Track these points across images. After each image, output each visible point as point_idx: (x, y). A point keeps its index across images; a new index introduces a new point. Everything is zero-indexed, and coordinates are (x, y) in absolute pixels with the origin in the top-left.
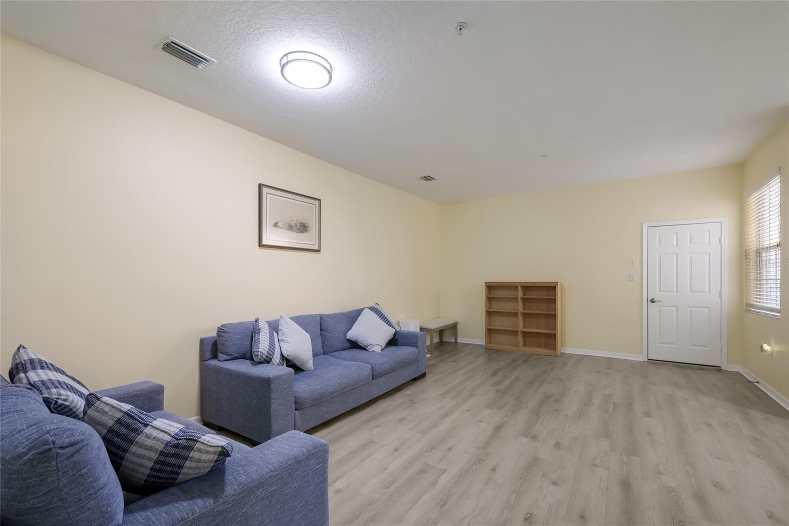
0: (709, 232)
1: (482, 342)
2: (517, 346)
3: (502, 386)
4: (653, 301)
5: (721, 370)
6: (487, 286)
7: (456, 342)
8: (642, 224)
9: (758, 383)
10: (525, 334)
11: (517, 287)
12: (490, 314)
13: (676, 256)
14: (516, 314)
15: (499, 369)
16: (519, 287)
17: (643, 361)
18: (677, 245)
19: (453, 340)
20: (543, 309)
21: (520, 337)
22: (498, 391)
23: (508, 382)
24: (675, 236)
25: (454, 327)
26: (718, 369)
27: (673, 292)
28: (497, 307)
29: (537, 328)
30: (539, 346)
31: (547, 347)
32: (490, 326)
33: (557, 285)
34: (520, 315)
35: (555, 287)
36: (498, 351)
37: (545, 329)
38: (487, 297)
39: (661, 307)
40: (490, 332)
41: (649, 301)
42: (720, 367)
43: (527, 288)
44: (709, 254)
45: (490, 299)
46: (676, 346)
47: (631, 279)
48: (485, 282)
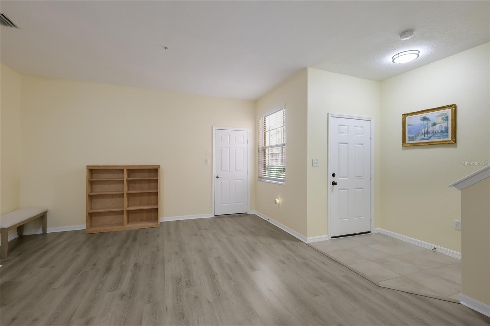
0: (243, 136)
1: (82, 226)
2: (122, 224)
3: (125, 286)
4: (217, 177)
5: (247, 214)
6: (89, 170)
7: (45, 233)
8: (212, 127)
9: (269, 220)
10: (129, 212)
11: (122, 170)
12: (91, 197)
13: (229, 149)
14: (122, 195)
15: (113, 259)
16: (125, 171)
17: (213, 217)
18: (229, 142)
19: (40, 232)
20: (146, 188)
21: (125, 216)
22: (122, 296)
23: (128, 275)
24: (228, 136)
25: (42, 218)
26: (246, 214)
27: (227, 171)
28: (99, 190)
29: (140, 205)
30: (142, 220)
31: (149, 220)
32: (91, 209)
33: (159, 168)
34: (125, 195)
35: (158, 169)
36: (101, 234)
37: (148, 205)
38: (89, 181)
39: (222, 181)
40: (91, 216)
41: (216, 177)
42: (247, 213)
43: (132, 171)
44: (243, 149)
45: (91, 183)
46: (228, 204)
47: (206, 163)
48: (87, 166)
